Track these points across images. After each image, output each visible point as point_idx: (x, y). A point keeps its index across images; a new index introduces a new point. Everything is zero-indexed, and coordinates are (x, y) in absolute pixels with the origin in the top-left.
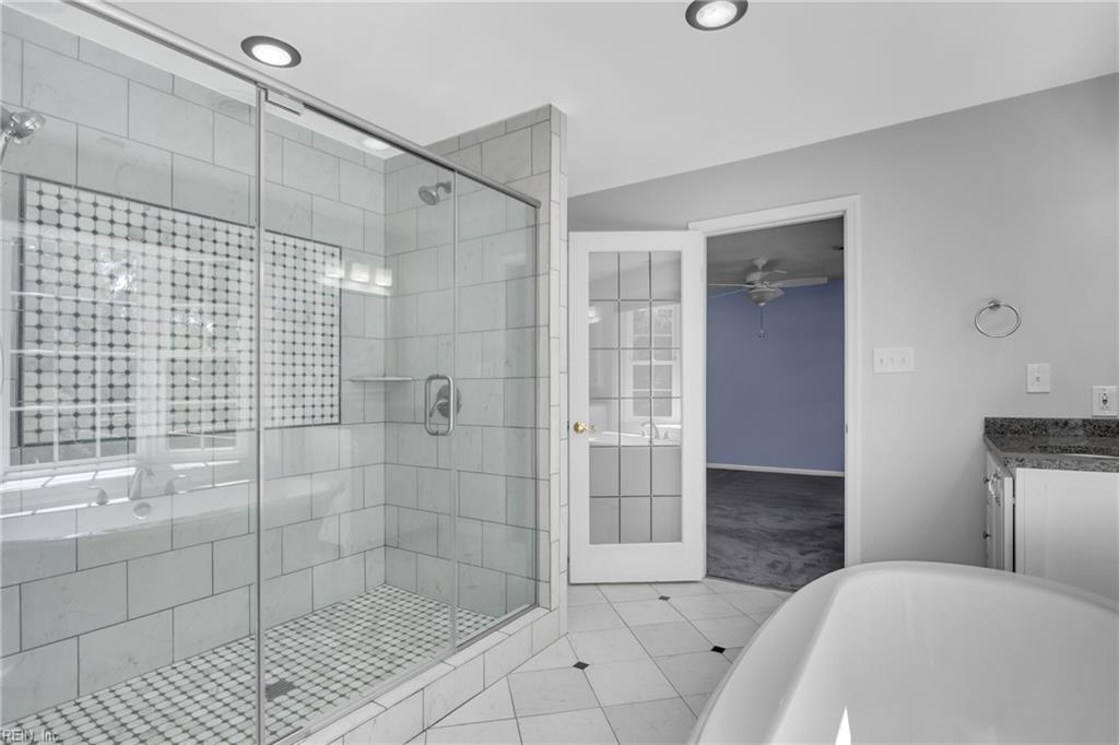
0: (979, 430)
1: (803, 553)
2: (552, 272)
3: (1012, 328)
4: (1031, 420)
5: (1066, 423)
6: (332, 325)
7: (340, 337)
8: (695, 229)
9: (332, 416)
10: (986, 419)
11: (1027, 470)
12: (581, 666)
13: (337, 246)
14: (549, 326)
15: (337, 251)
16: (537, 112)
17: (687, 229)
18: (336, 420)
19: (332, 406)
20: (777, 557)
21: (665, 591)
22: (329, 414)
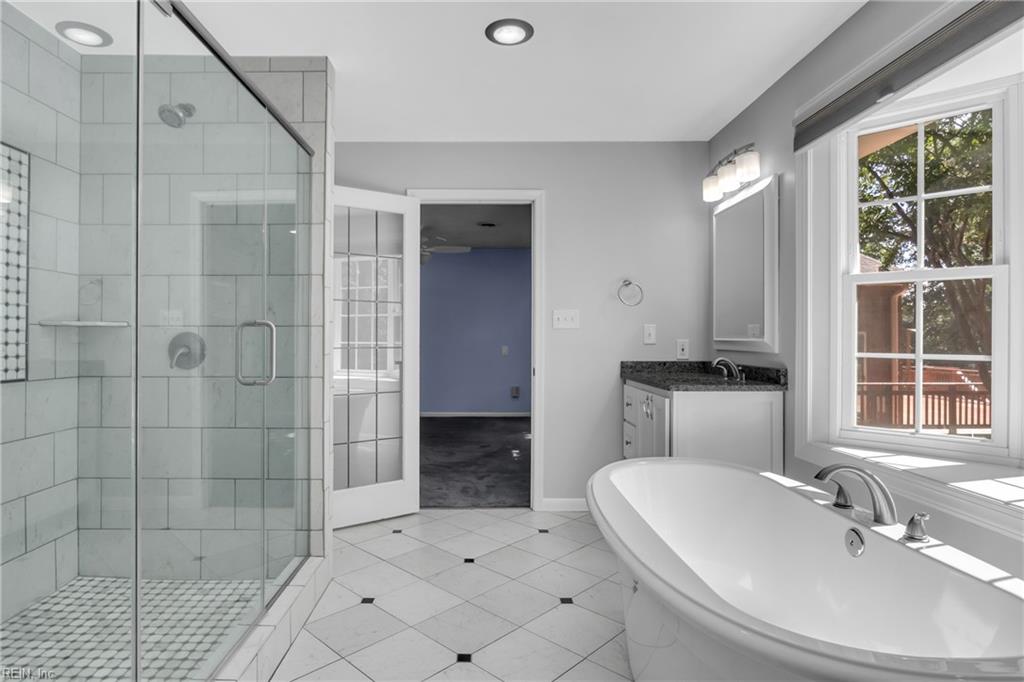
0: (617, 370)
1: (481, 478)
2: (327, 222)
3: (638, 301)
4: (647, 363)
5: (665, 363)
6: (18, 253)
7: (28, 269)
8: (413, 196)
9: (17, 370)
10: (622, 363)
11: (679, 392)
12: (368, 601)
13: (25, 153)
14: (323, 275)
15: (25, 158)
16: (311, 60)
17: (405, 194)
18: (22, 375)
19: (17, 357)
20: (464, 484)
21: (395, 524)
22: (14, 367)
